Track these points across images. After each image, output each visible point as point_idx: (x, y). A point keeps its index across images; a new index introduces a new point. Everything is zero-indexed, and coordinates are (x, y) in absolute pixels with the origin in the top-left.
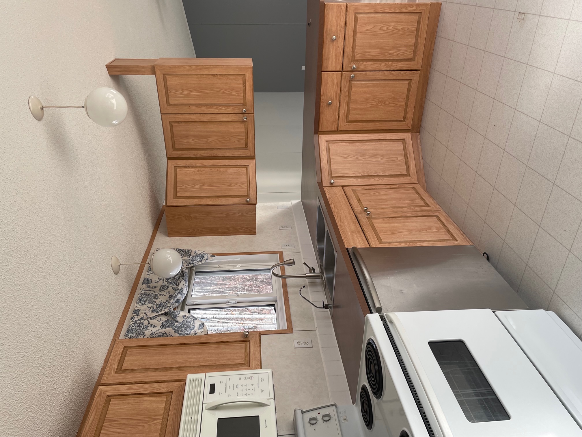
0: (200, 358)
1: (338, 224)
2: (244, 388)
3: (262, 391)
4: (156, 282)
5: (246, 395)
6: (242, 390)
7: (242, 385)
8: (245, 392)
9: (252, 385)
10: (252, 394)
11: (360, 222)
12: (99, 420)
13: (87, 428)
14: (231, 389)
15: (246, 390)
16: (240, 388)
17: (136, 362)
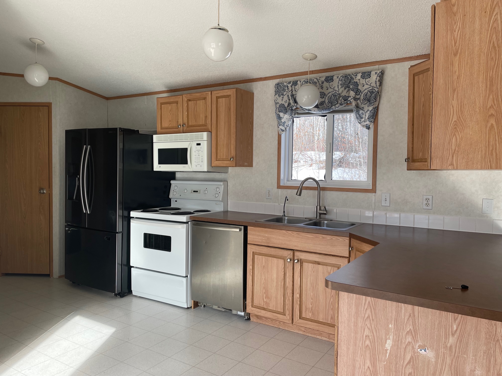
0: (222, 136)
1: (280, 231)
2: (198, 158)
3: (196, 166)
4: (330, 87)
5: (195, 159)
6: (197, 158)
7: (199, 158)
8: (196, 158)
9: (199, 162)
10: (195, 162)
11: (281, 249)
12: (197, 98)
13: (194, 95)
14: (198, 153)
15: (197, 159)
16: (198, 157)
17: (221, 104)
